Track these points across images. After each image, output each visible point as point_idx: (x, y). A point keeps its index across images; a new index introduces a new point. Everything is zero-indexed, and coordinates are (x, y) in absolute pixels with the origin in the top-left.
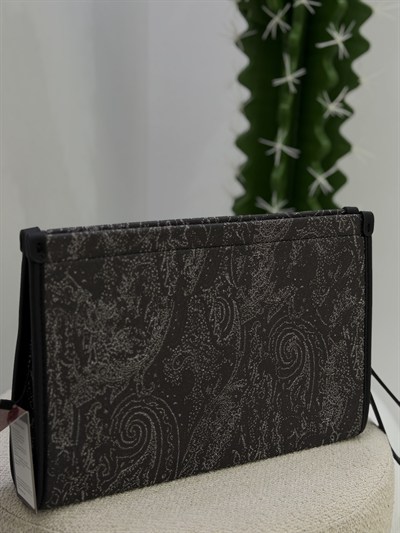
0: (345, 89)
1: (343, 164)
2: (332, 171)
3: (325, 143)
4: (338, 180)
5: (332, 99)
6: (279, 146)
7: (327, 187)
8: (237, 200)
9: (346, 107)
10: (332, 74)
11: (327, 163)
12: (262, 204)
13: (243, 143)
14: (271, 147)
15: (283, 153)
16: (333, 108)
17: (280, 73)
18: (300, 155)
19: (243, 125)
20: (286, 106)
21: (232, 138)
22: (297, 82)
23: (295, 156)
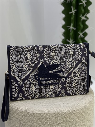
0: (86, 14)
1: (87, 31)
2: (84, 32)
3: (82, 26)
4: (85, 34)
5: (83, 16)
6: (71, 27)
8: (63, 40)
9: (86, 17)
10: (83, 10)
11: (83, 30)
12: (68, 41)
13: (64, 27)
14: (69, 28)
15: (72, 29)
16: (83, 18)
17: (71, 11)
18: (76, 29)
19: (63, 23)
20: (73, 18)
21: (61, 25)
22: (75, 12)
23: (75, 29)
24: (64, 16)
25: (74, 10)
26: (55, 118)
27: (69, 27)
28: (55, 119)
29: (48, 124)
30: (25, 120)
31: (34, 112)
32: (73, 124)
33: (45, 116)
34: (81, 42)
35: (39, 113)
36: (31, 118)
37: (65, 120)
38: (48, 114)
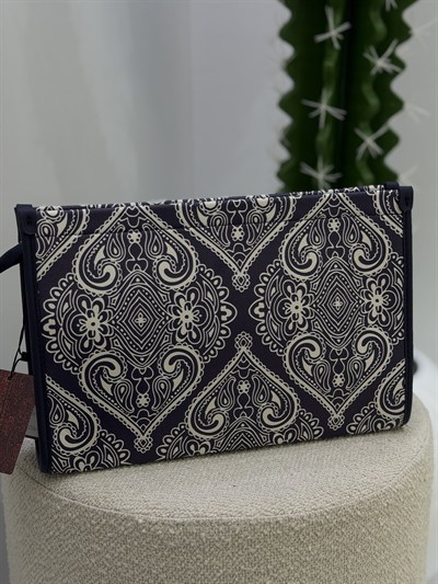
0: (394, 42)
1: (395, 123)
2: (381, 131)
3: (374, 101)
4: (389, 141)
5: (380, 54)
6: (323, 107)
7: (376, 149)
8: (283, 165)
9: (394, 60)
10: (380, 27)
11: (377, 121)
12: (307, 170)
13: (286, 104)
14: (314, 109)
15: (328, 114)
16: (381, 63)
17: (324, 29)
18: (345, 116)
19: (286, 84)
20: (330, 63)
21: (276, 97)
22: (341, 37)
23: (340, 118)
24: (287, 51)
25: (337, 26)
26: (251, 543)
27: (312, 104)
28: (253, 550)
29: (218, 571)
30: (108, 556)
31: (153, 518)
32: (336, 572)
33: (203, 534)
34: (368, 176)
35: (178, 520)
36: (136, 543)
37: (297, 553)
38: (221, 529)
